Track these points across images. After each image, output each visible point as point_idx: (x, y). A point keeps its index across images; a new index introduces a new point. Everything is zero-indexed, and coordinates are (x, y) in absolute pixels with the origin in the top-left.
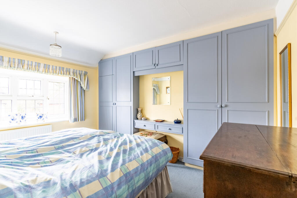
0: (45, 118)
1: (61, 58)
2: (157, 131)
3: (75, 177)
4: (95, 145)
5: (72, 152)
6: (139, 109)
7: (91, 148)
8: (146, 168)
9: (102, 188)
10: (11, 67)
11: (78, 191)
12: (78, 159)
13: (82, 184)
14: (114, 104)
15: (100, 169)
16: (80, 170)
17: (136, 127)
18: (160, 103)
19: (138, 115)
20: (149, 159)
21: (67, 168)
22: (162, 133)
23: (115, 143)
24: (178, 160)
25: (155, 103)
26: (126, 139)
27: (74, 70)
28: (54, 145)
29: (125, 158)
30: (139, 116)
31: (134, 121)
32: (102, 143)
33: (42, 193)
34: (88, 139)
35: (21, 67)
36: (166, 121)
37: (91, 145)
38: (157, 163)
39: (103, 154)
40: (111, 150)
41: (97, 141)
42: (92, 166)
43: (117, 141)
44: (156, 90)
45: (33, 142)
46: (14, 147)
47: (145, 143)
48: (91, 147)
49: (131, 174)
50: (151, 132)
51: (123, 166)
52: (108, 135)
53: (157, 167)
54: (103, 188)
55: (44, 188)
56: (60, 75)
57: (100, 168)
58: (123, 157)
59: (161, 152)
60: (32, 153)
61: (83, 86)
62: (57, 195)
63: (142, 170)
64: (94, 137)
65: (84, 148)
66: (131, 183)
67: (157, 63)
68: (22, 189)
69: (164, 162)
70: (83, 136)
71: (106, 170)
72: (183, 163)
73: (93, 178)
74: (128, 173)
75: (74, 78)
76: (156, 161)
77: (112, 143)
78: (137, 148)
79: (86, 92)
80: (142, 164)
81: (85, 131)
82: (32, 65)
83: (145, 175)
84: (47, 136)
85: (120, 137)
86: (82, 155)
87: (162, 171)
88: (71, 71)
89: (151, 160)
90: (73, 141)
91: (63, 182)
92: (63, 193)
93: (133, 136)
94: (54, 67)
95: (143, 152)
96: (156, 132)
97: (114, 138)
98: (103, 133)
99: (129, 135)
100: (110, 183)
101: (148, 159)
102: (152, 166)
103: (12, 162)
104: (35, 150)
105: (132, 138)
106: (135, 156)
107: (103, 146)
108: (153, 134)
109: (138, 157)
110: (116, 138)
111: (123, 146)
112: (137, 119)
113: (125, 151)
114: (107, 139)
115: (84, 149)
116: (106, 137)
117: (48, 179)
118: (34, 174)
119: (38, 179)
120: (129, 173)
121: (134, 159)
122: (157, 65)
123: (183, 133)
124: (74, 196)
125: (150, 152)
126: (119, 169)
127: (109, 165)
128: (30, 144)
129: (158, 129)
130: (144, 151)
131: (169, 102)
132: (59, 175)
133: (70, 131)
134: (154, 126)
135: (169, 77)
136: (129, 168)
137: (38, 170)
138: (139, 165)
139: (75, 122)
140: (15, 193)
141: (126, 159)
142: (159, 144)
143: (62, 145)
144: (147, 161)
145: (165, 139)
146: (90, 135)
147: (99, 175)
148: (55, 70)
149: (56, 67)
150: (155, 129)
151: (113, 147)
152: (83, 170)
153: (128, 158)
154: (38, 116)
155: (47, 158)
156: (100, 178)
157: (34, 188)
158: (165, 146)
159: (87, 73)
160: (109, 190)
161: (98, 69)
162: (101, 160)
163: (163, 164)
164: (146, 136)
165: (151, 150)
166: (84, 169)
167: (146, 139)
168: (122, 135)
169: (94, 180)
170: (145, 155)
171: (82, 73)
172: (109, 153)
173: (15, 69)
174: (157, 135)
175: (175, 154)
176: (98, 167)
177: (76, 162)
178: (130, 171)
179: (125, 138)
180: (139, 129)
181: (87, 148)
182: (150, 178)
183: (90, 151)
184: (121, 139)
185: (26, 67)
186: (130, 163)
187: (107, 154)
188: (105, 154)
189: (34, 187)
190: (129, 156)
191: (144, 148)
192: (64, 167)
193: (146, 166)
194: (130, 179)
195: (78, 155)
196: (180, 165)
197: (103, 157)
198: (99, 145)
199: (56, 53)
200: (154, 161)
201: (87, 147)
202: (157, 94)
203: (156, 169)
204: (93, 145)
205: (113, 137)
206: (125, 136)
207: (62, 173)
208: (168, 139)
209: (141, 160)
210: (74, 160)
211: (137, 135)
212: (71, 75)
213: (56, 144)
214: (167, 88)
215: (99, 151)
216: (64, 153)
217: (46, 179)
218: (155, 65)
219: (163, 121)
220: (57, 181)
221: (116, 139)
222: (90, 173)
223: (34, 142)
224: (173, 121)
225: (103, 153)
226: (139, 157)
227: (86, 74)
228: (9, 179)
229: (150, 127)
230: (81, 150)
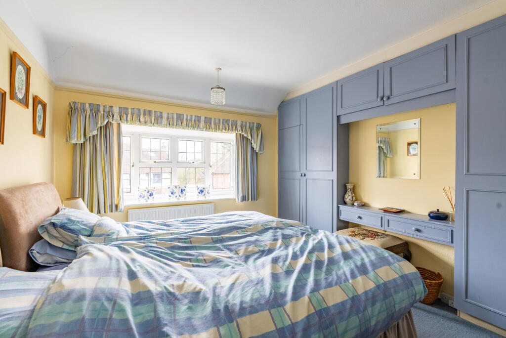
0: (206, 194)
1: (225, 105)
2: (386, 231)
3: (233, 295)
4: (268, 243)
5: (234, 251)
6: (349, 186)
7: (262, 249)
8: (363, 307)
9: (275, 329)
10: (169, 124)
11: (235, 322)
12: (241, 264)
13: (243, 311)
14: (303, 175)
15: (273, 291)
16: (242, 284)
17: (341, 218)
18: (393, 175)
19: (346, 196)
20: (370, 290)
21: (224, 276)
22: (397, 236)
23: (302, 246)
24: (440, 299)
25: (382, 175)
26: (322, 239)
27: (242, 122)
28: (212, 235)
29: (319, 278)
30: (348, 198)
31: (338, 208)
32: (279, 242)
33: (187, 310)
34: (258, 232)
35: (180, 124)
36: (409, 213)
37: (263, 244)
38: (387, 301)
39: (280, 262)
40: (295, 257)
41: (273, 238)
42: (261, 282)
43: (306, 242)
44: (386, 149)
45: (189, 226)
46: (169, 230)
47: (360, 254)
48: (261, 246)
49: (330, 314)
50: (373, 231)
51: (315, 293)
52: (291, 229)
53: (387, 309)
54: (277, 329)
55: (191, 302)
56: (224, 131)
57: (274, 289)
58: (316, 275)
59: (397, 278)
60: (185, 242)
61: (254, 146)
62: (206, 319)
63: (354, 310)
64: (267, 229)
65: (251, 246)
66: (330, 332)
67: (387, 93)
68: (165, 298)
69: (406, 303)
70: (251, 225)
71: (284, 295)
72: (455, 311)
73: (260, 304)
74: (324, 309)
75: (243, 135)
76: (385, 298)
77: (296, 244)
78: (344, 263)
79: (259, 155)
80: (353, 297)
81: (257, 217)
82: (191, 120)
83: (360, 321)
84: (207, 219)
85: (312, 235)
86: (247, 258)
87: (400, 322)
88: (239, 124)
89: (373, 293)
90: (237, 232)
91: (216, 299)
92: (214, 319)
93: (337, 236)
94: (217, 121)
95: (356, 272)
96: (384, 233)
97: (301, 236)
98: (283, 224)
99: (328, 233)
100: (290, 323)
101: (368, 289)
102: (375, 306)
103: (162, 252)
104: (189, 240)
105: (334, 240)
106: (339, 278)
107: (280, 247)
108: (378, 236)
109: (345, 282)
110: (304, 235)
111: (316, 253)
112: (345, 203)
113: (319, 264)
114: (289, 235)
115: (251, 248)
116: (288, 232)
117: (197, 289)
118: (182, 277)
119: (186, 286)
120: (327, 309)
121: (336, 284)
122: (388, 98)
123: (452, 242)
124: (229, 329)
125: (371, 274)
126: (306, 298)
127: (289, 285)
128: (185, 229)
129: (388, 226)
130: (359, 271)
131: (417, 172)
132: (211, 286)
133: (235, 216)
134: (380, 219)
135: (417, 121)
136: (326, 301)
137: (189, 270)
138: (346, 298)
139: (243, 202)
140: (156, 302)
141: (320, 280)
142: (392, 261)
143: (222, 237)
144: (366, 293)
145: (405, 250)
146: (262, 226)
147: (271, 301)
148: (218, 125)
149: (219, 120)
150: (382, 227)
151: (298, 253)
152: (246, 286)
153: (326, 279)
154: (199, 191)
155: (201, 253)
156: (272, 308)
157: (178, 300)
158: (408, 268)
159: (261, 125)
160: (288, 335)
161: (277, 118)
162: (276, 272)
163: (403, 306)
164: (362, 237)
165: (373, 270)
166: (248, 285)
167: (363, 246)
168: (315, 232)
169: (262, 310)
170: (360, 278)
171: (253, 127)
172: (290, 263)
173: (174, 126)
174: (387, 238)
175: (430, 285)
176: (270, 286)
177: (237, 268)
178: (328, 307)
179: (320, 238)
180: (347, 223)
181: (256, 248)
182: (372, 329)
183: (260, 253)
184: (314, 240)
185: (184, 124)
186: (328, 289)
187: (287, 263)
188: (284, 264)
189: (179, 297)
190: (326, 275)
191: (359, 263)
192: (220, 272)
193: (363, 304)
194: (328, 322)
195: (241, 257)
196: (444, 312)
197: (280, 269)
198: (276, 244)
199: (218, 99)
200: (382, 296)
201: (256, 246)
202: (386, 157)
203: (386, 315)
204: (266, 243)
205: (299, 233)
206: (321, 235)
207: (217, 284)
208: (414, 251)
209: (351, 289)
210: (236, 264)
211: (344, 235)
212: (238, 130)
213: (215, 234)
214: (409, 144)
215: (275, 256)
216: (223, 250)
217: (195, 288)
218: (382, 99)
219: (401, 212)
220: (208, 296)
221: (304, 238)
222: (255, 294)
223: (191, 226)
224: (427, 214)
225: (281, 260)
226: (348, 281)
227: (259, 126)
228: (153, 277)
229: (370, 221)
230: (246, 249)
